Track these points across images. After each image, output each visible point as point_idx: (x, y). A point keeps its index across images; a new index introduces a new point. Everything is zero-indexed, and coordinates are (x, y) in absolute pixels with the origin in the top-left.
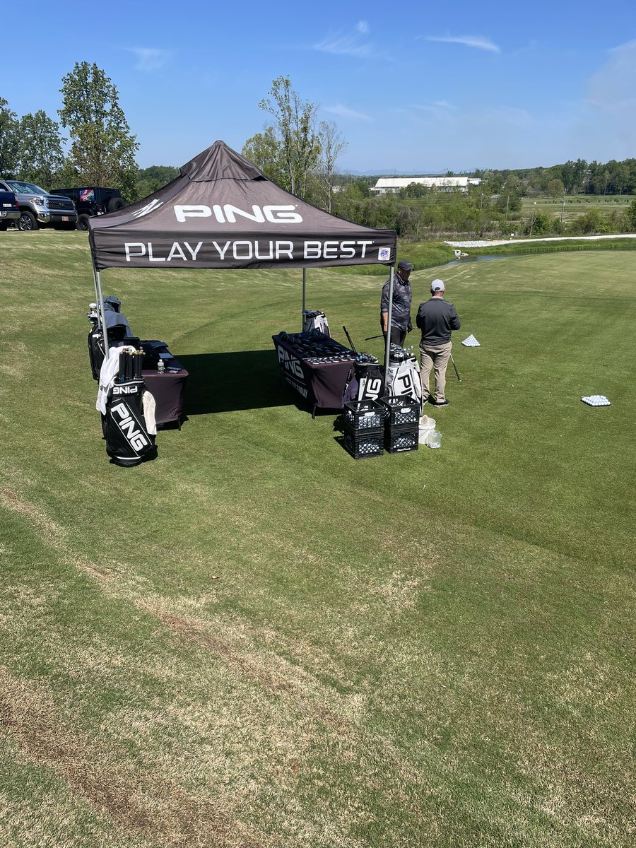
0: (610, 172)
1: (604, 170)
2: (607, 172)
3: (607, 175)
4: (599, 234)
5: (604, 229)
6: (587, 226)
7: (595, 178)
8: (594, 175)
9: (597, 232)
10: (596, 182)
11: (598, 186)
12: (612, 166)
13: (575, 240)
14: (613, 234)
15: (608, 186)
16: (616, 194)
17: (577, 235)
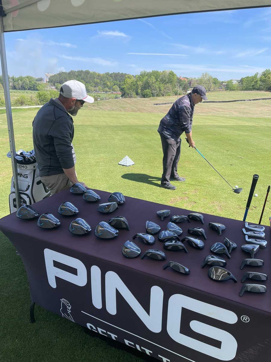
0: (21, 81)
1: (18, 79)
2: (20, 81)
3: (20, 82)
4: (27, 105)
5: (29, 103)
6: (21, 102)
7: (15, 82)
8: (14, 82)
9: (26, 105)
10: (16, 84)
11: (17, 86)
12: (21, 79)
13: (19, 108)
14: (33, 105)
15: (22, 87)
16: (25, 90)
17: (18, 106)
